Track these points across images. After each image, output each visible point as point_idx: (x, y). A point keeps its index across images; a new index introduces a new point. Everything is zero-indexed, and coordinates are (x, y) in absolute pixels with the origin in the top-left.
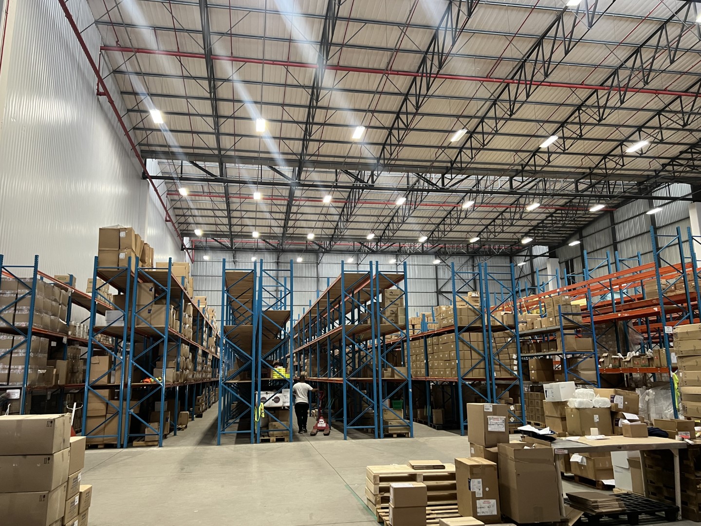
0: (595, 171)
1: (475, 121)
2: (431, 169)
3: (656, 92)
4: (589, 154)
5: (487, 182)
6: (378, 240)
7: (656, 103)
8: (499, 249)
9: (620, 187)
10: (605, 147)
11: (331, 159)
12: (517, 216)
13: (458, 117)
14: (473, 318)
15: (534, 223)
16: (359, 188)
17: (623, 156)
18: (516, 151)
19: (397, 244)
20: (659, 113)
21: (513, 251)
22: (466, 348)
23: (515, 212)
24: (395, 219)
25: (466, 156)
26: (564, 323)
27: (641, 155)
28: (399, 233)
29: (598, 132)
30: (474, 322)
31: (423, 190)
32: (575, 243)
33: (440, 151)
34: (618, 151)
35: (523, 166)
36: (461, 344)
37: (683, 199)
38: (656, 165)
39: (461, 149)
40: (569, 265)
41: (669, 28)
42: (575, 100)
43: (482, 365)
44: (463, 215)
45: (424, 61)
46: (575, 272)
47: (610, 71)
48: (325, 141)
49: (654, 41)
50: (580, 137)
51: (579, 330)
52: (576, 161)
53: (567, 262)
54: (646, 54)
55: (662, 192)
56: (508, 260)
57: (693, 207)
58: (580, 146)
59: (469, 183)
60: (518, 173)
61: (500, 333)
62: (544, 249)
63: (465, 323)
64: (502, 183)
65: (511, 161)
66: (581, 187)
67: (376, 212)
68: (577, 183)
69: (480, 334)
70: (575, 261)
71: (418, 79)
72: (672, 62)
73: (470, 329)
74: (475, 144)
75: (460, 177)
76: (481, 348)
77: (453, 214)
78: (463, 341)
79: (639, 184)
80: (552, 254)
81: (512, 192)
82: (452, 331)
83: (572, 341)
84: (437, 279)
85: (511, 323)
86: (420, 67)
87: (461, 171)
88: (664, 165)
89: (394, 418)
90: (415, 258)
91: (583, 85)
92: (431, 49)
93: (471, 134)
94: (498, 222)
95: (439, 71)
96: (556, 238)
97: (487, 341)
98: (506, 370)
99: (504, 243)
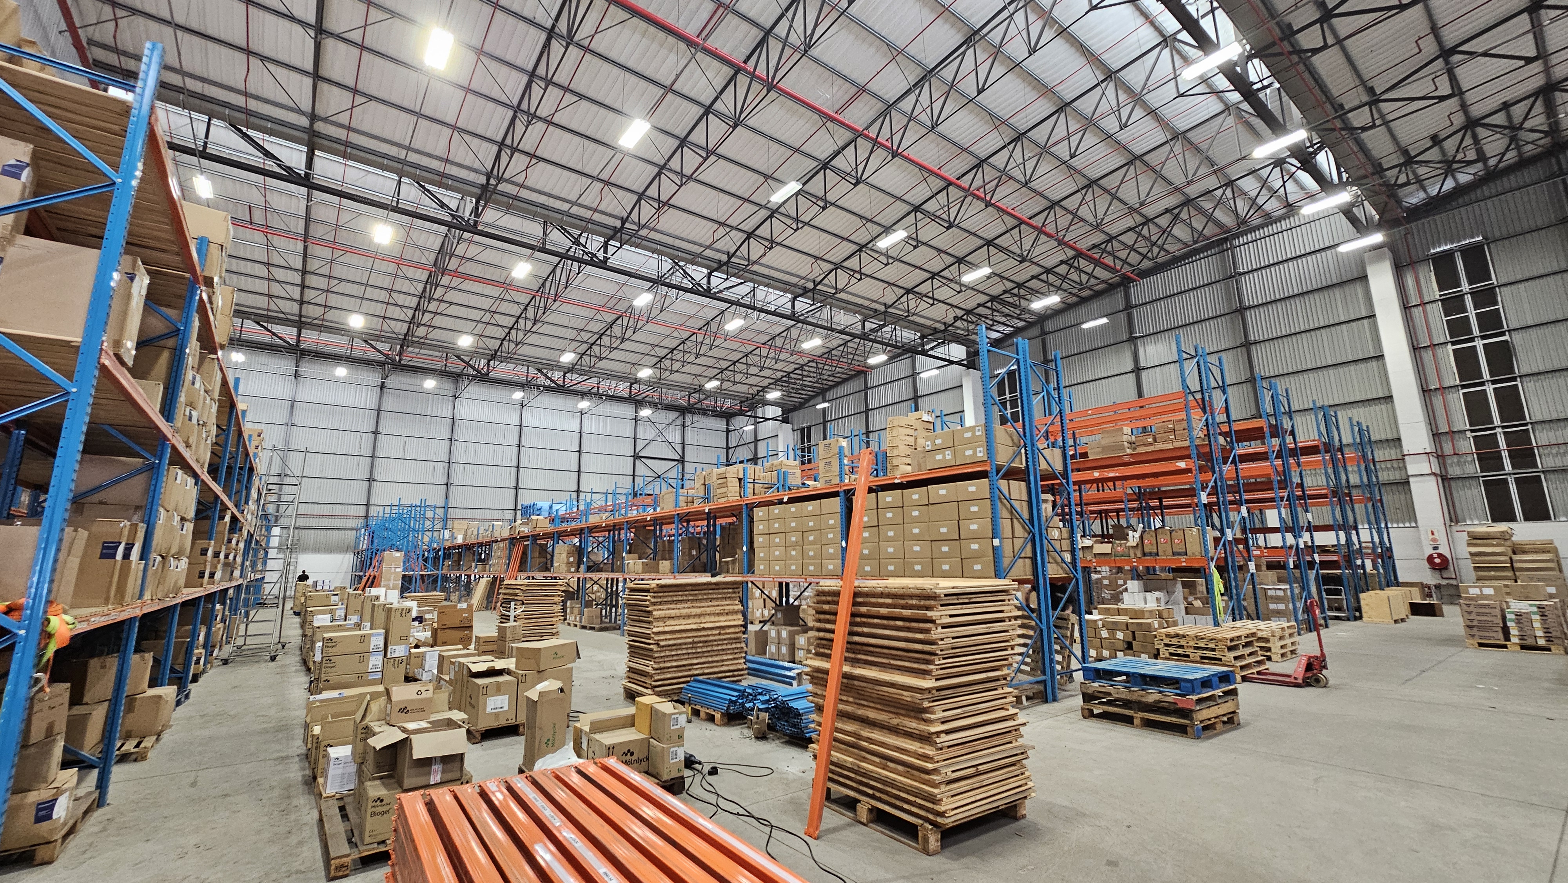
0: (890, 310)
2: (695, 259)
4: (893, 285)
10: (914, 279)
13: (767, 176)
18: (816, 258)
20: (989, 243)
28: (602, 364)
32: (823, 405)
33: (722, 231)
34: (925, 287)
35: (816, 283)
53: (802, 430)
56: (724, 423)
57: (968, 374)
60: (805, 292)
63: (1003, 461)
65: (804, 271)
68: (865, 321)
70: (813, 429)
75: (734, 280)
80: (786, 419)
81: (793, 317)
84: (635, 438)
90: (614, 405)
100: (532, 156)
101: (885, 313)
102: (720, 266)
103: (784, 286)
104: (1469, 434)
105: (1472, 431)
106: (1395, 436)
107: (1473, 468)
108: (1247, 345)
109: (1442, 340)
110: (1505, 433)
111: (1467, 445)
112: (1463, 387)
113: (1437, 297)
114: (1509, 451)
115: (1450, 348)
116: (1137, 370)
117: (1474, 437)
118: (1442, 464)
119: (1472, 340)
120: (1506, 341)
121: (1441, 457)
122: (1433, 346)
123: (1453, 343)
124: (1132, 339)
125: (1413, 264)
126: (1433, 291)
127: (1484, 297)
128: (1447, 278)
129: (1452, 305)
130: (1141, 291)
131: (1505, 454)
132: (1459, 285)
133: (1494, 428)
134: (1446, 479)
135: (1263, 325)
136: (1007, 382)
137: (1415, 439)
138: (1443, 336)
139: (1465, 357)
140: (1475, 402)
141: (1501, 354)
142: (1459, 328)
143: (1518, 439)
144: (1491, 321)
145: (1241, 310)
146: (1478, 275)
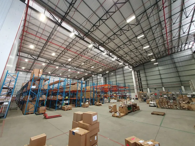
30: (93, 90)
43: (93, 96)
55: (99, 75)
78: (91, 93)
80: (84, 80)
82: (90, 91)
97: (94, 93)
101: (94, 72)
102: (77, 67)
103: (83, 69)
107: (139, 88)
108: (124, 77)
111: (138, 86)
112: (138, 81)
116: (116, 78)
121: (137, 87)
122: (136, 78)
124: (116, 75)
125: (135, 71)
126: (136, 74)
127: (140, 74)
128: (137, 73)
129: (138, 75)
130: (117, 71)
134: (137, 89)
135: (125, 75)
136: (105, 78)
137: (135, 86)
138: (137, 77)
139: (138, 79)
140: (139, 83)
141: (140, 79)
142: (138, 77)
143: (141, 86)
144: (140, 76)
145: (124, 73)
146: (139, 73)
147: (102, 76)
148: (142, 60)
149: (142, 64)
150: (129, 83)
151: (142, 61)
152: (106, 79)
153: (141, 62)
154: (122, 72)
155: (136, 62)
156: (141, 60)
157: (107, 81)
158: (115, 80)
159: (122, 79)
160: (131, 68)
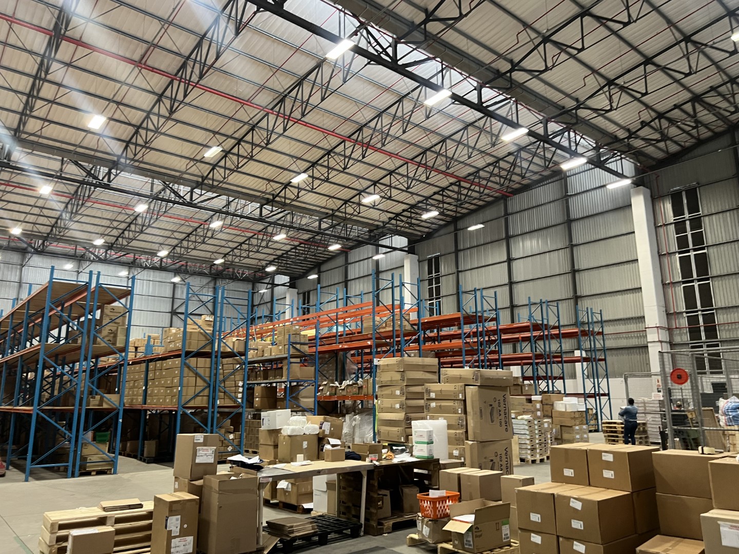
0: (337, 213)
1: (232, 142)
2: (179, 180)
3: (390, 154)
4: (333, 197)
5: (237, 205)
6: (109, 247)
7: (390, 164)
8: (243, 274)
9: (355, 232)
10: (346, 194)
11: (58, 144)
12: (264, 244)
13: (215, 133)
14: (203, 343)
15: (279, 253)
16: (91, 184)
17: (359, 204)
18: (269, 181)
19: (131, 255)
20: (391, 173)
21: (257, 277)
22: (191, 374)
23: (262, 240)
24: (133, 227)
25: (218, 174)
26: (292, 351)
27: (373, 207)
28: (134, 243)
29: (341, 178)
30: (204, 347)
31: (169, 201)
32: (313, 277)
33: (192, 163)
34: (356, 200)
35: (275, 196)
36: (186, 370)
37: (401, 250)
38: (385, 217)
39: (214, 166)
40: (306, 297)
41: (405, 102)
42: (326, 145)
43: (206, 392)
44: (209, 234)
45: (184, 66)
46: (311, 303)
47: (357, 127)
48: (51, 122)
49: (392, 110)
50: (327, 180)
51: (305, 359)
52: (322, 201)
53: (304, 294)
54: (386, 120)
55: (386, 242)
56: (250, 286)
57: (408, 258)
58: (326, 188)
59: (220, 202)
60: (268, 202)
61: (229, 360)
62: (285, 279)
63: (194, 348)
64: (252, 208)
65: (263, 188)
66: (324, 226)
67: (109, 216)
68: (320, 221)
69: (208, 360)
70: (311, 293)
71: (176, 83)
72: (404, 132)
73: (199, 354)
74: (229, 164)
75: (210, 195)
76: (207, 374)
77: (199, 232)
78: (189, 367)
79: (370, 231)
80: (292, 285)
81: (261, 219)
82: (179, 356)
83: (297, 370)
84: (173, 298)
85: (242, 349)
86: (179, 71)
87: (211, 188)
88: (390, 219)
89: (95, 453)
90: (151, 272)
91: (333, 133)
92: (193, 56)
93: (226, 154)
94: (245, 247)
95: (199, 81)
96: (299, 270)
97: (214, 369)
98: (231, 398)
99: (248, 268)
100: (45, 120)
101: (333, 215)
102: (199, 185)
103: (251, 198)
104: (685, 315)
105: (687, 313)
106: (642, 315)
107: (686, 338)
108: (572, 246)
109: (674, 251)
110: (703, 315)
111: (684, 322)
112: (684, 283)
113: (672, 221)
114: (705, 327)
115: (678, 256)
116: (510, 260)
117: (688, 317)
118: (671, 335)
119: (688, 251)
120: (705, 253)
121: (670, 330)
122: (670, 254)
123: (680, 253)
124: (508, 238)
125: (661, 197)
126: (671, 218)
127: (697, 223)
128: (678, 211)
129: (680, 227)
130: (516, 203)
131: (702, 329)
132: (683, 214)
133: (697, 311)
134: (672, 345)
135: (581, 233)
136: (434, 264)
137: (653, 316)
138: (674, 247)
139: (685, 262)
140: (689, 294)
141: (703, 262)
142: (682, 242)
143: (709, 319)
144: (699, 239)
145: (569, 222)
146: (694, 208)
147: (411, 250)
148: (713, 100)
149: (716, 136)
150: (608, 300)
151: (710, 107)
152: (437, 270)
153: (705, 116)
154: (552, 214)
155: (661, 116)
156: (697, 99)
157: (447, 286)
158: (499, 275)
159: (558, 262)
160: (621, 176)
